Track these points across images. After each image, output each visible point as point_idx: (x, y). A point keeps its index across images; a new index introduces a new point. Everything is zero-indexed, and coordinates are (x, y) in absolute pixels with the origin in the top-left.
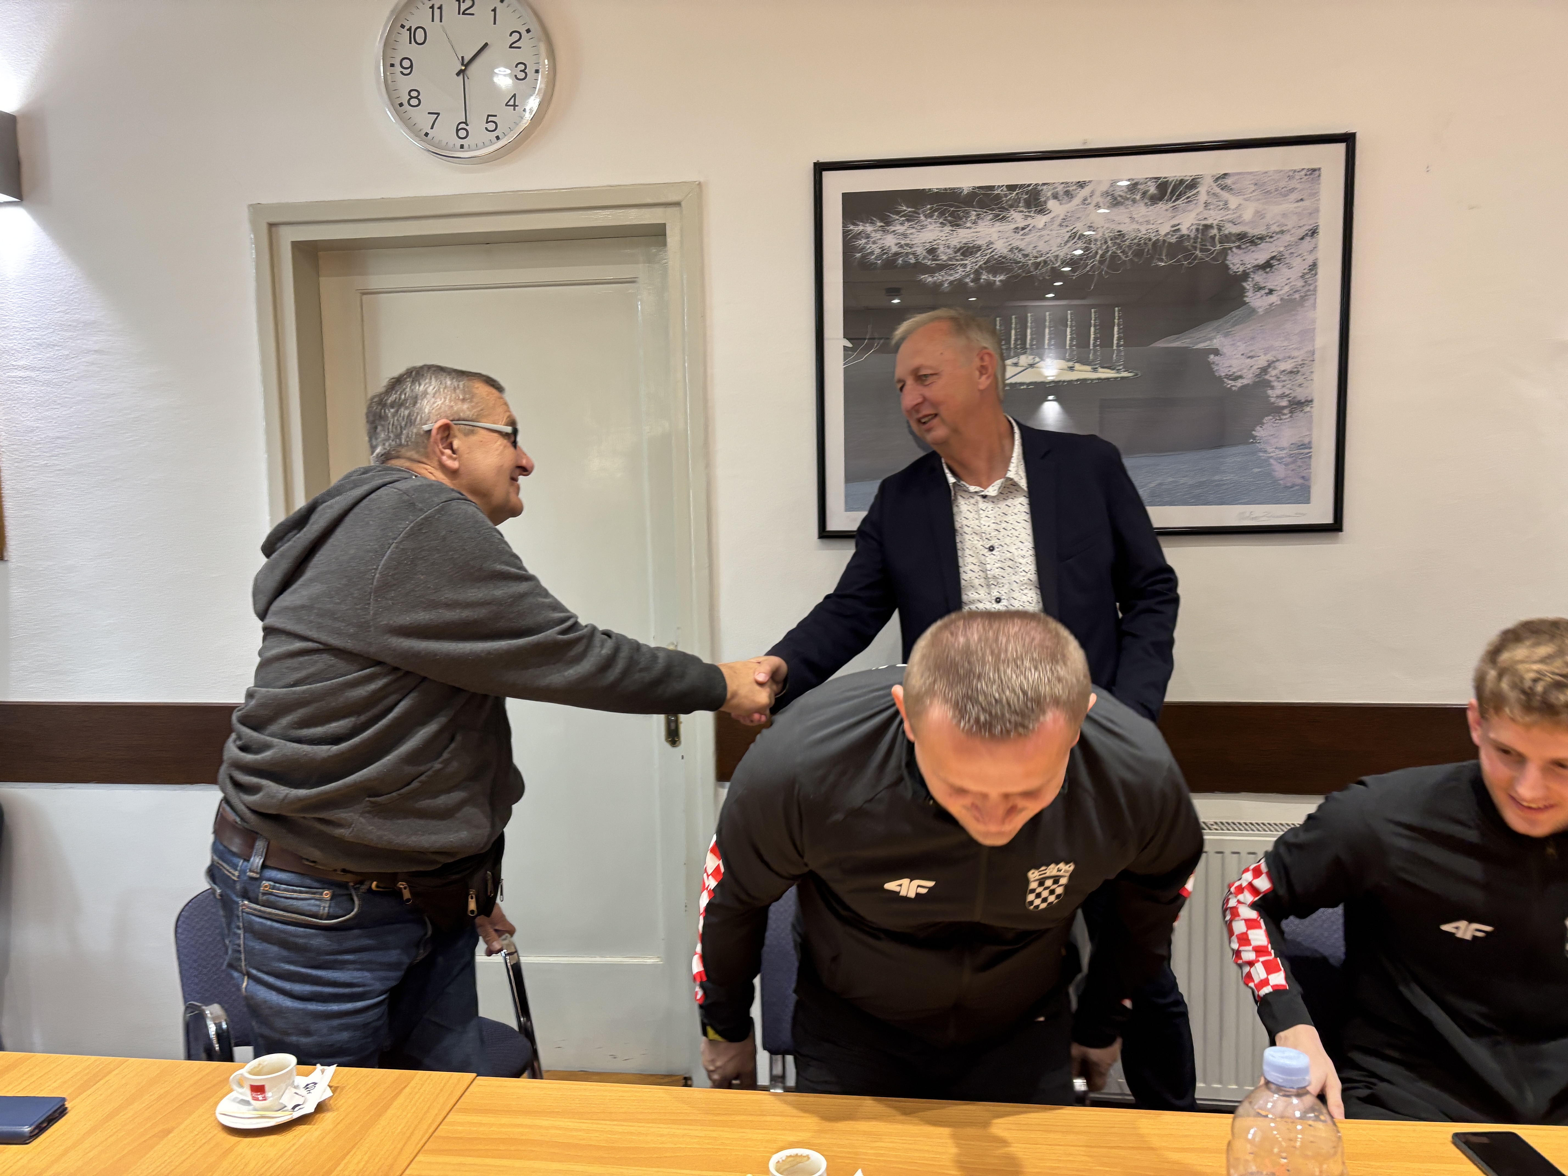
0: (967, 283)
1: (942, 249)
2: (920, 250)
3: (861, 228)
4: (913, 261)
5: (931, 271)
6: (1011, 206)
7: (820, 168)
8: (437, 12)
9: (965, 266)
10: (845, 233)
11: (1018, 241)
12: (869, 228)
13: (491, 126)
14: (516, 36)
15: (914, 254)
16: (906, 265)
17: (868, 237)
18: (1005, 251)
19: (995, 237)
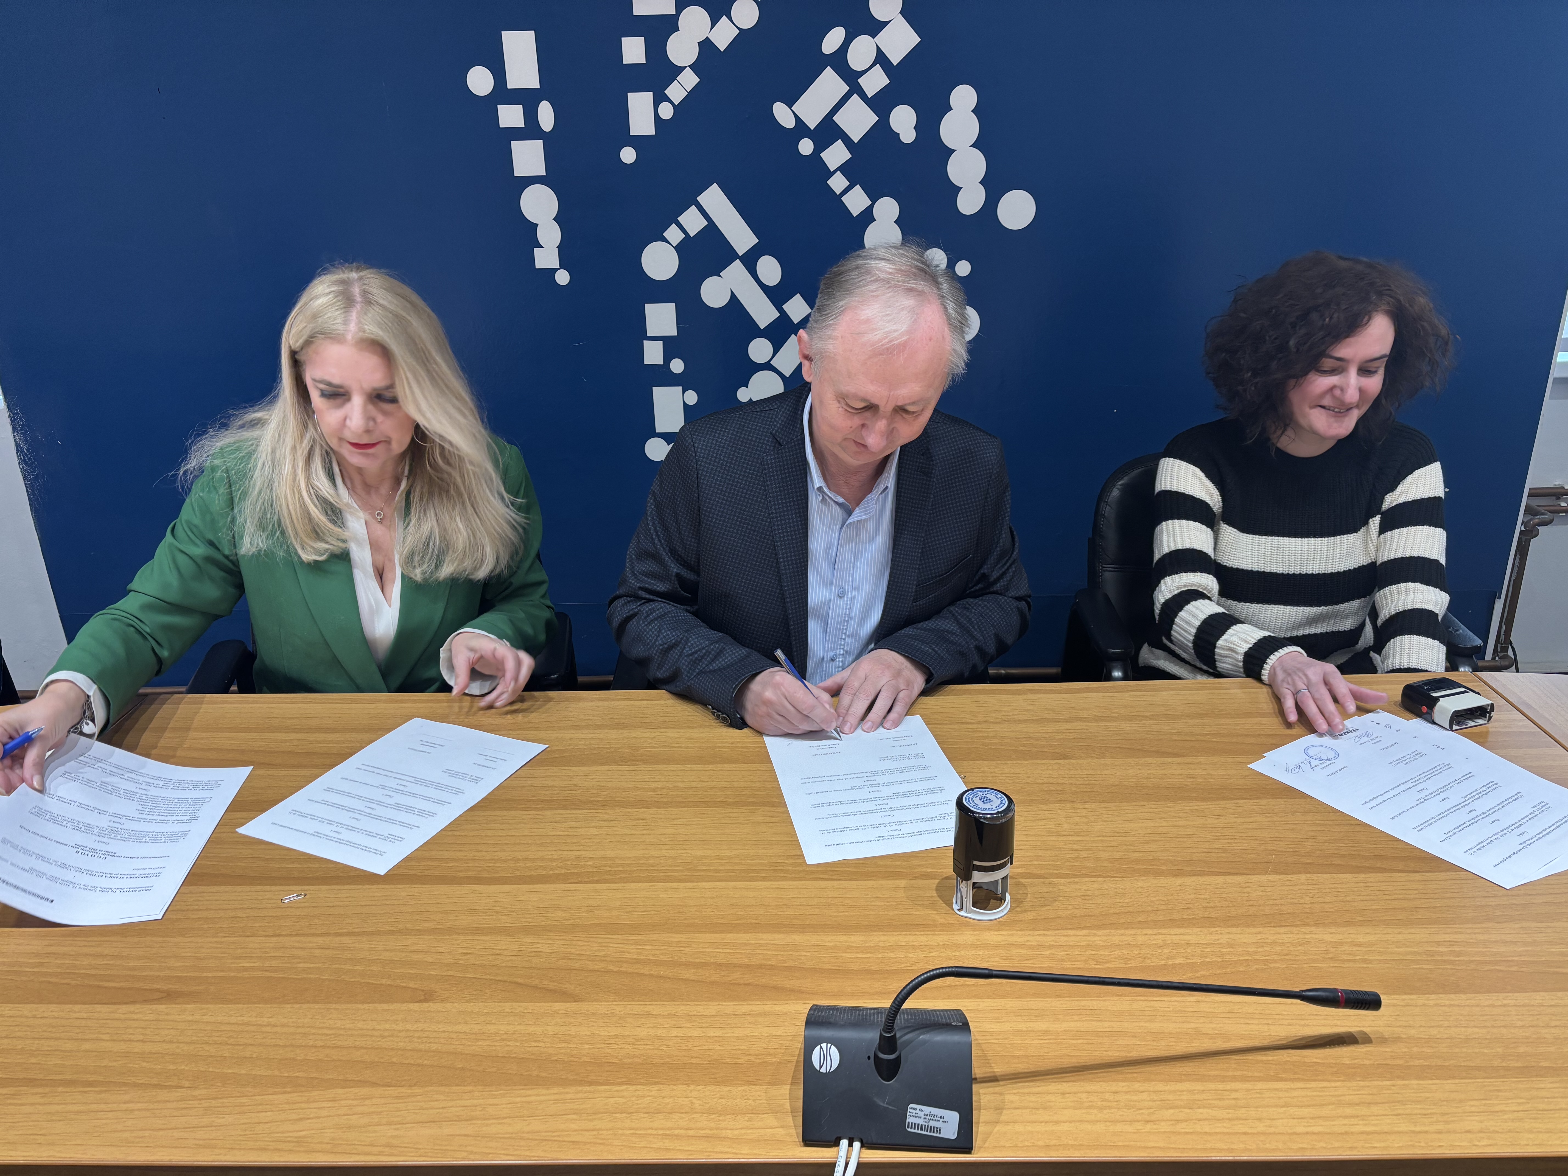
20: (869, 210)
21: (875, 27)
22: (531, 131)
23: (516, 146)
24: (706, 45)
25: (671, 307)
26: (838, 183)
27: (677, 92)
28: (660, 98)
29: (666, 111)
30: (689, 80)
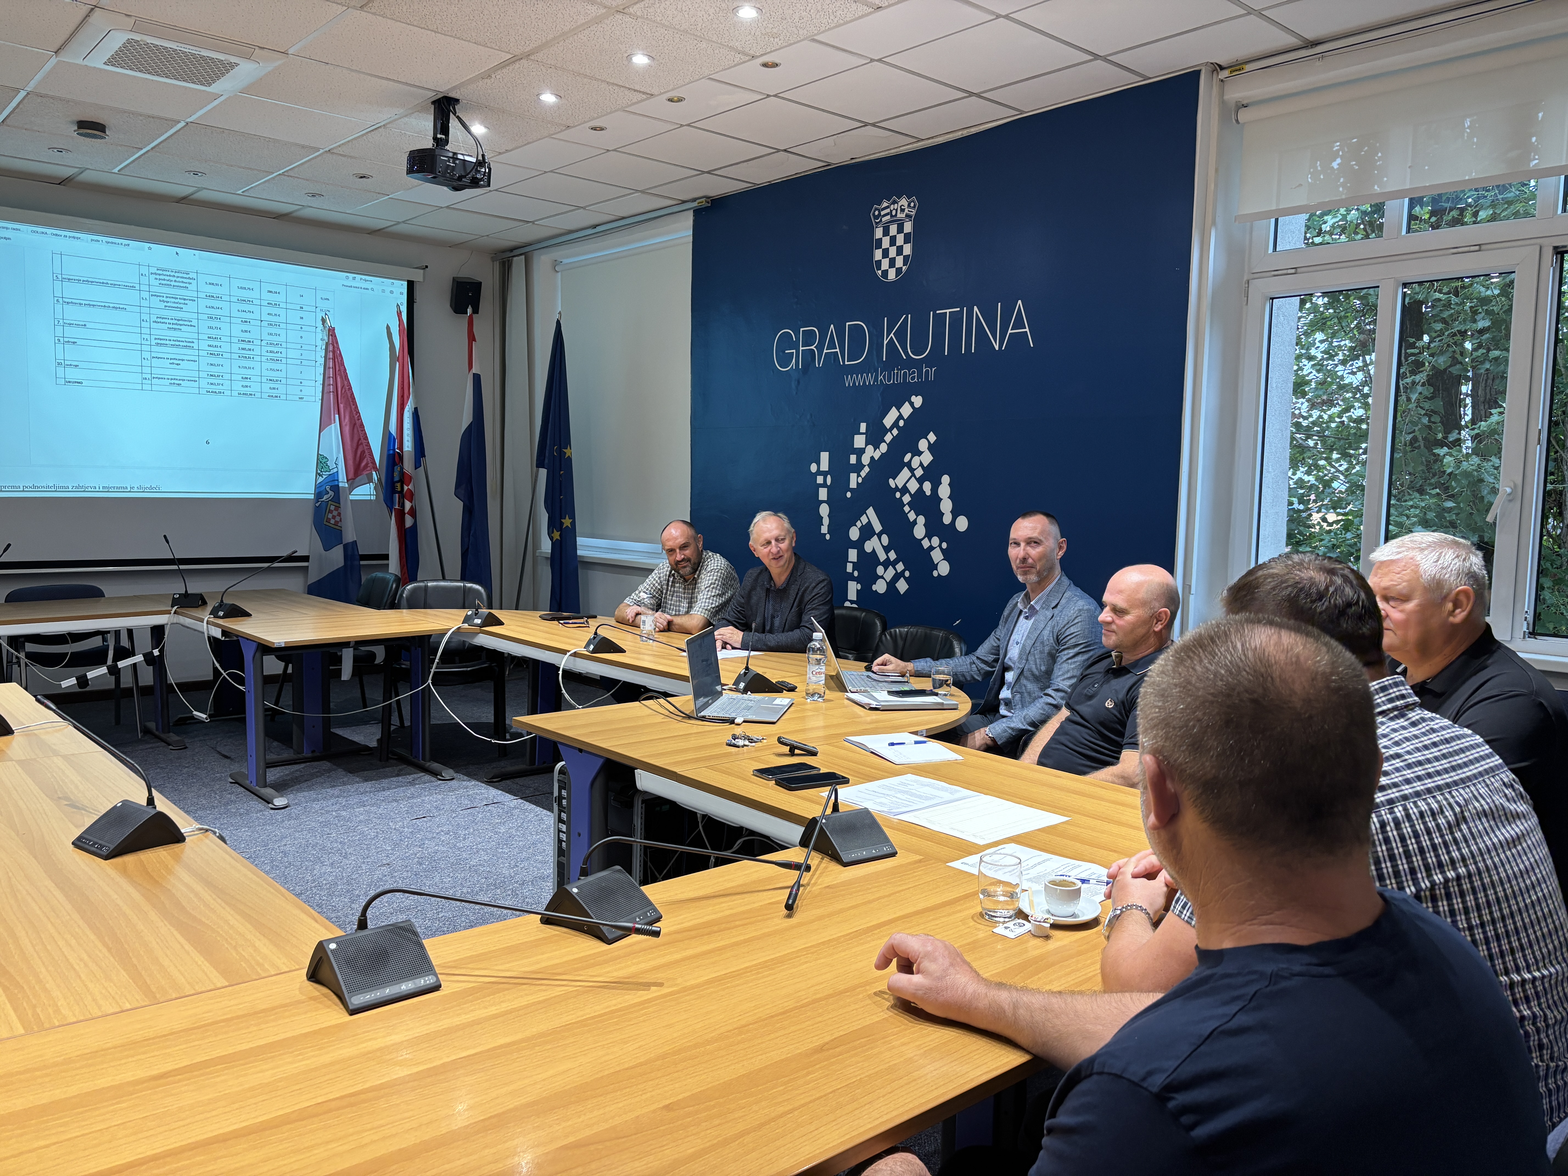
20: (916, 519)
21: (920, 453)
22: (824, 485)
23: (821, 489)
24: (872, 458)
25: (856, 551)
26: (907, 509)
27: (863, 474)
28: (859, 476)
29: (860, 480)
30: (867, 469)
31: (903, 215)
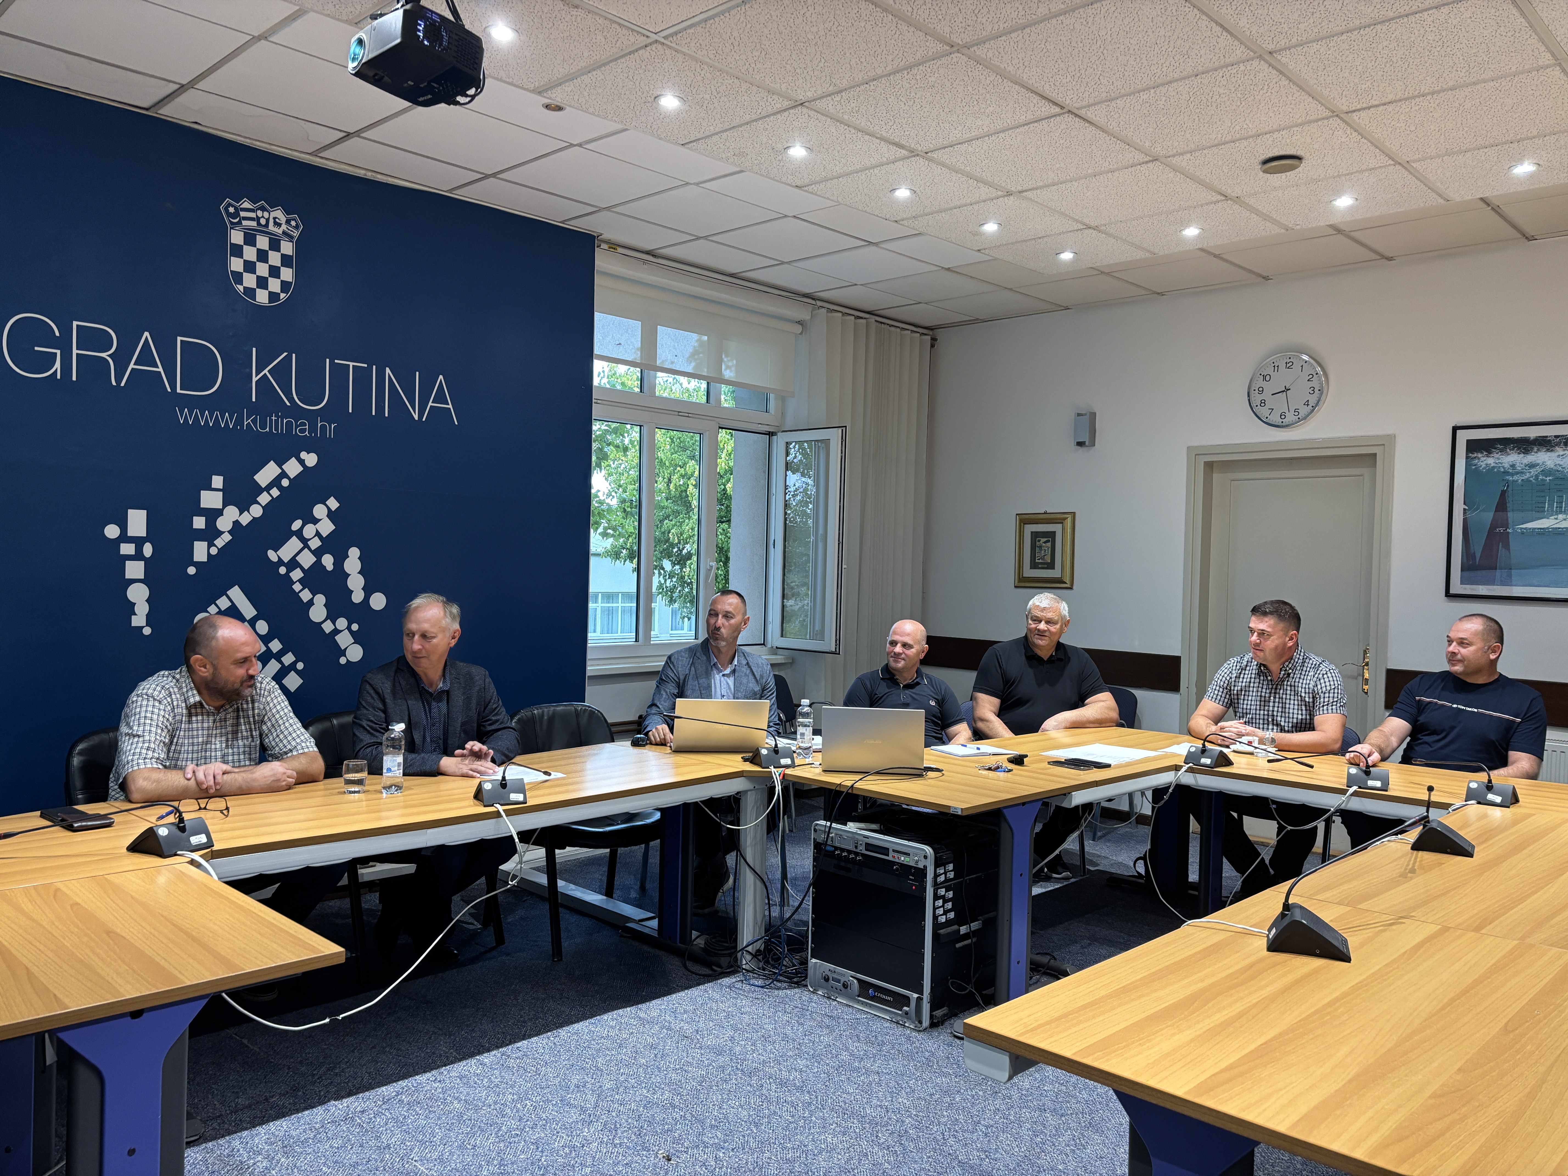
0: (1531, 481)
1: (1518, 464)
2: (1506, 465)
3: (1475, 455)
4: (1502, 470)
5: (1512, 475)
6: (1557, 445)
7: (1455, 429)
8: (1276, 368)
9: (1530, 472)
10: (1467, 458)
11: (1559, 461)
12: (1480, 455)
13: (1297, 414)
14: (1311, 376)
15: (1503, 467)
16: (1499, 471)
17: (1479, 459)
18: (1552, 466)
19: (1546, 459)
20: (312, 599)
21: (315, 521)
22: (138, 556)
23: (129, 564)
24: (236, 523)
26: (297, 587)
27: (220, 542)
28: (211, 544)
30: (227, 537)
31: (280, 231)
